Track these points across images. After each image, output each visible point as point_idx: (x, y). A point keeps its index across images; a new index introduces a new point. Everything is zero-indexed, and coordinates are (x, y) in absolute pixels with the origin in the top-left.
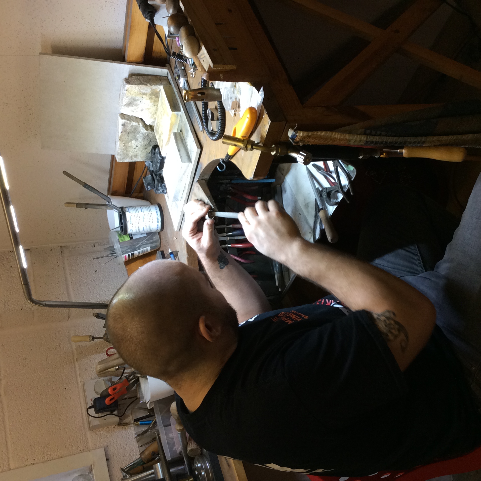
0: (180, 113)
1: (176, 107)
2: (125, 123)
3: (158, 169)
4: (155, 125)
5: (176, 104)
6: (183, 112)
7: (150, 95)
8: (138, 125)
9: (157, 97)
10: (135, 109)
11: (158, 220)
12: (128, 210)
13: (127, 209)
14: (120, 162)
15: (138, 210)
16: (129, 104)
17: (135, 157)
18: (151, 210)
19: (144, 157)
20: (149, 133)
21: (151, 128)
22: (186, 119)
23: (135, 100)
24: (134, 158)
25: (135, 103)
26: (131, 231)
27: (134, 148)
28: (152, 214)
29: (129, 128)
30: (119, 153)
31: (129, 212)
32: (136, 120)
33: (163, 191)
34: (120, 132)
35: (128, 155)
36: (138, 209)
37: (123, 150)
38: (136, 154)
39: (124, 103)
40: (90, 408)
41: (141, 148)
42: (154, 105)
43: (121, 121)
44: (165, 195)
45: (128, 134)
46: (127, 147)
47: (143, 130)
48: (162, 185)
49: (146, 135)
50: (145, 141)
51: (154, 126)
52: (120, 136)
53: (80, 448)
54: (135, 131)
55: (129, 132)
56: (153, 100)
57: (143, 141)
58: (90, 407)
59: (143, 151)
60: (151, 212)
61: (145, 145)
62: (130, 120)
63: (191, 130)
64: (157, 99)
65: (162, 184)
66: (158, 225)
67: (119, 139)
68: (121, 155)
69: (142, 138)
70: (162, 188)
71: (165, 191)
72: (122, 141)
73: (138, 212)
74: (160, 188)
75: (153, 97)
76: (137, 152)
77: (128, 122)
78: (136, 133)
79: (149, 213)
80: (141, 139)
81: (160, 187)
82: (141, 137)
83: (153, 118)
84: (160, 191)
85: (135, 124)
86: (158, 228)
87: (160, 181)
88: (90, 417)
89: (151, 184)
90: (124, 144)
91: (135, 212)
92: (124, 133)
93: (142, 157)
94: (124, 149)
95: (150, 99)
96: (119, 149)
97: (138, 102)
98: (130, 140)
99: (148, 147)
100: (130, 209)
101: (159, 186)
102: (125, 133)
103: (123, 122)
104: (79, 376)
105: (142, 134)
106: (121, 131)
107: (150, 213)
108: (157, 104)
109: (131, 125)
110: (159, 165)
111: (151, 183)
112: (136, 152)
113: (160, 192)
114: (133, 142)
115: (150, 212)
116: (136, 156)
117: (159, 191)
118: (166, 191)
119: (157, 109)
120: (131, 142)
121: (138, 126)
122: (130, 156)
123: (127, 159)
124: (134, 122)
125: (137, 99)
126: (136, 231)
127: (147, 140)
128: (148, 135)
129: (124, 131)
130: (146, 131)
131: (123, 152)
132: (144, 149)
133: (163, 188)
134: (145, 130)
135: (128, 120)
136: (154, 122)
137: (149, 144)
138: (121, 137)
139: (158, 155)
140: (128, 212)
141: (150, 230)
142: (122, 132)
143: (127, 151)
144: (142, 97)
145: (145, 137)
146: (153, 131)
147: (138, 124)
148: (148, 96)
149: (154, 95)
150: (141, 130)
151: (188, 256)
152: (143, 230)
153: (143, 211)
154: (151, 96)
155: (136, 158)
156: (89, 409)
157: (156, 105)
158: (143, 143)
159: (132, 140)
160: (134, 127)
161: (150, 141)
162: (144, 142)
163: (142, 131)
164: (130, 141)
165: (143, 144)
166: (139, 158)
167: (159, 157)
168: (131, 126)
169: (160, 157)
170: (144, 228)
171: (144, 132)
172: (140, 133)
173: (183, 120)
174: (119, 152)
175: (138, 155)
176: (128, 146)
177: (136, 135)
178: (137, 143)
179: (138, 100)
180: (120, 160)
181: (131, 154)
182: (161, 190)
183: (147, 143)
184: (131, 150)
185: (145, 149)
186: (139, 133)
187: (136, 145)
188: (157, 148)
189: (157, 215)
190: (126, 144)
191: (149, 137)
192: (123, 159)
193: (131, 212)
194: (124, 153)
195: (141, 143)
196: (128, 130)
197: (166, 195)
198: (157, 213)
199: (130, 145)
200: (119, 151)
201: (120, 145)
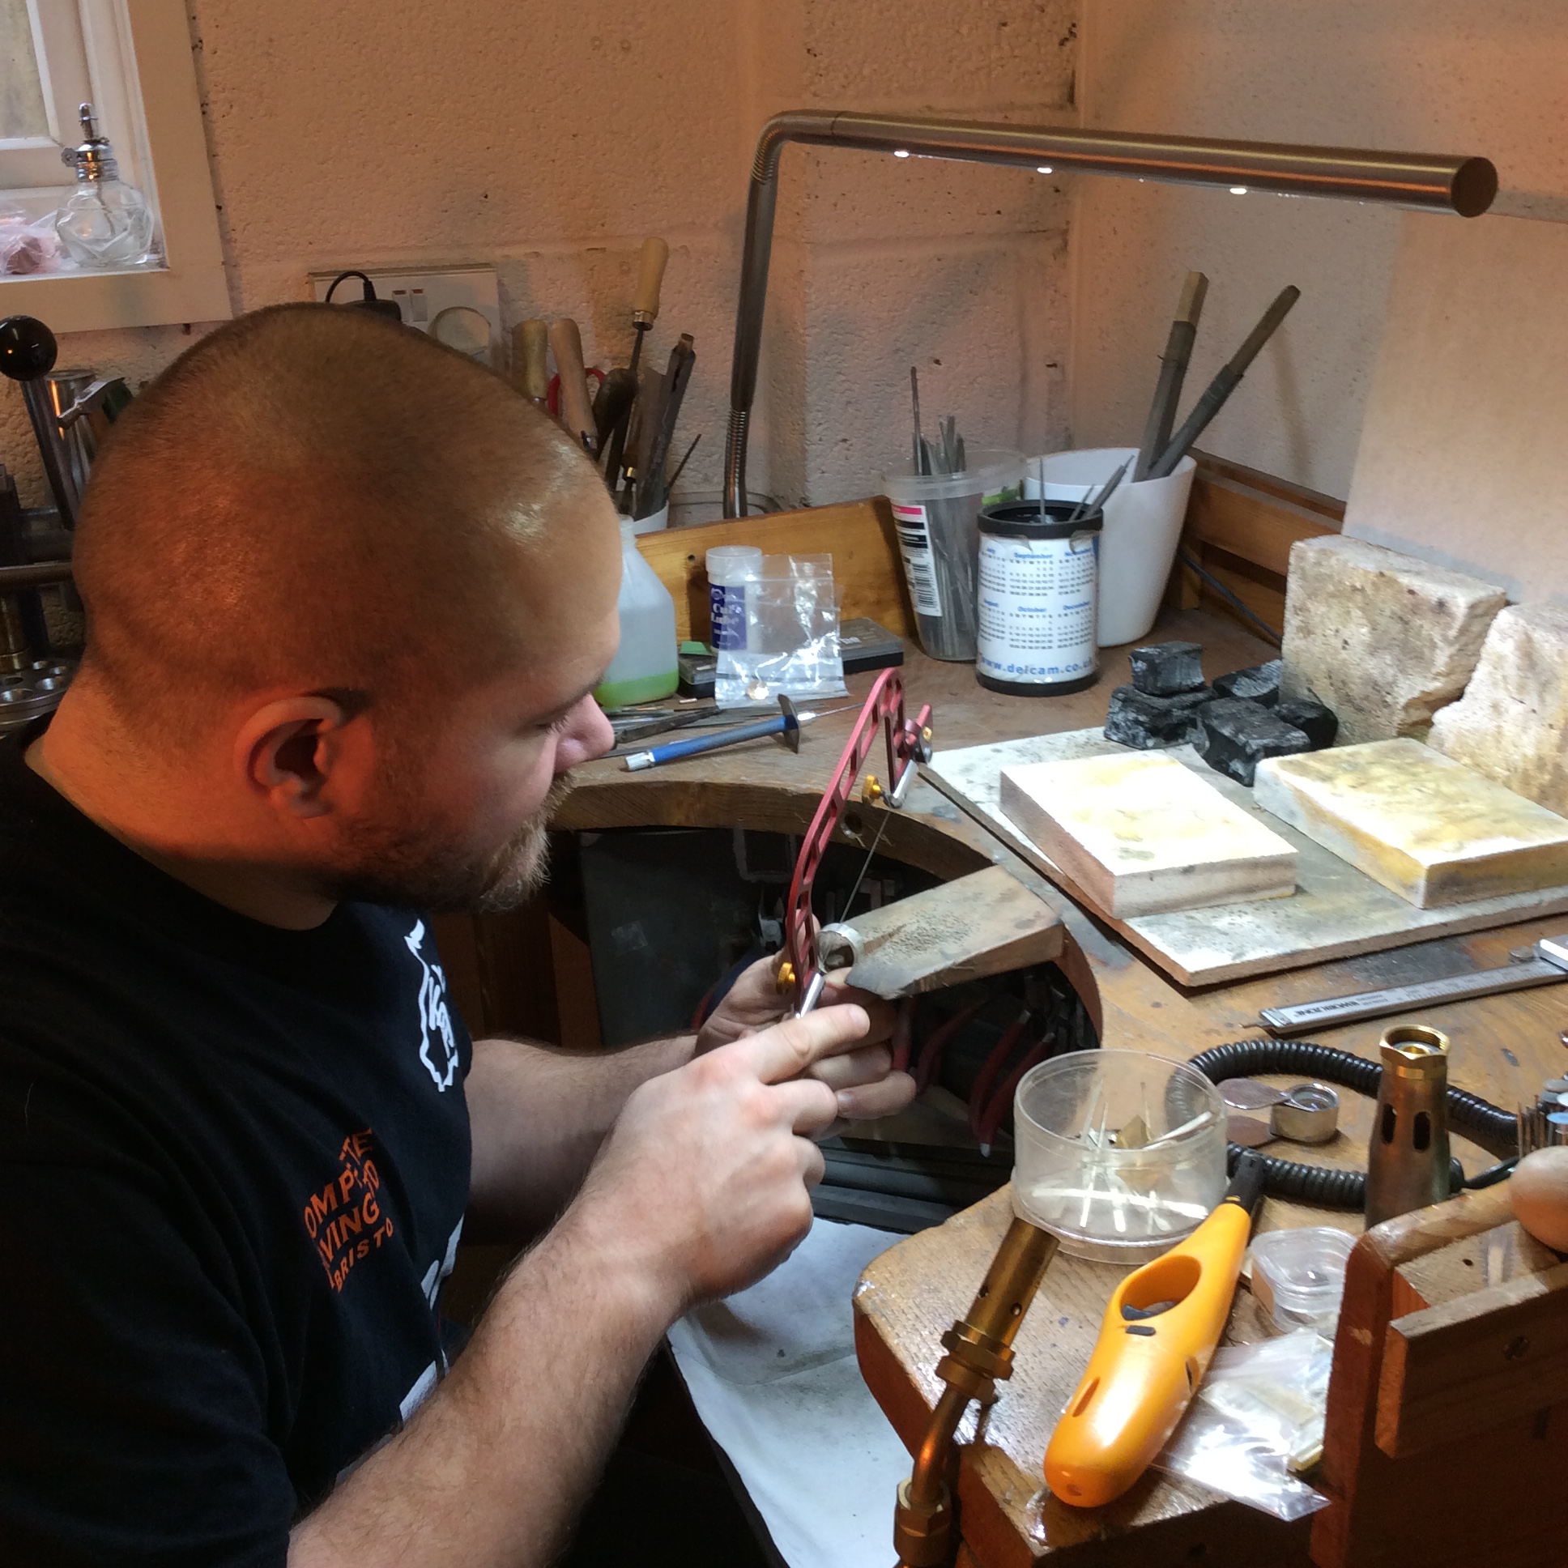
0: (1418, 900)
1: (1456, 889)
2: (1451, 615)
3: (1215, 723)
4: (1426, 751)
5: (1472, 892)
6: (1413, 925)
7: (1558, 767)
8: (1434, 671)
9: (1543, 792)
10: (1504, 677)
11: (1019, 670)
12: (1077, 550)
13: (1084, 544)
14: (1292, 554)
15: (1072, 592)
16: (1529, 656)
17: (1303, 625)
18: (1065, 646)
19: (1298, 663)
20: (1392, 714)
21: (1418, 727)
22: (1373, 933)
23: (1544, 687)
24: (1300, 618)
25: (1532, 685)
26: (990, 550)
27: (1337, 631)
28: (1050, 647)
29: (1427, 626)
30: (1330, 558)
31: (1067, 554)
32: (1459, 670)
33: (1116, 726)
34: (1416, 583)
35: (1312, 595)
36: (1078, 591)
37: (1337, 578)
38: (1314, 634)
39: (1538, 635)
40: (365, 285)
41: (1336, 659)
42: (1512, 769)
43: (1460, 601)
44: (1102, 729)
45: (1401, 618)
46: (1349, 599)
47: (1410, 688)
48: (1142, 728)
49: (1389, 699)
50: (1362, 684)
51: (1424, 743)
52: (1396, 581)
53: (244, 229)
54: (1413, 655)
55: (1407, 623)
56: (1532, 773)
57: (1360, 678)
58: (368, 287)
59: (1323, 667)
60: (1060, 647)
61: (1343, 682)
62: (1464, 639)
63: (1303, 952)
64: (1535, 792)
65: (1147, 730)
66: (998, 666)
67: (1387, 573)
68: (1318, 564)
69: (1375, 673)
70: (1129, 723)
71: (1115, 734)
72: (1374, 584)
73: (1065, 590)
74: (1132, 716)
75: (1547, 777)
76: (1320, 639)
77: (1452, 633)
78: (1401, 657)
79: (1055, 638)
80: (1371, 671)
81: (1134, 715)
82: (1383, 673)
83: (1459, 750)
84: (1118, 713)
85: (1442, 658)
86: (990, 663)
87: (1162, 723)
88: (332, 282)
89: (1151, 679)
90: (1362, 590)
91: (1067, 580)
92: (1405, 602)
93: (1297, 653)
94: (1340, 582)
95: (1540, 759)
96: (1345, 563)
97: (1532, 701)
98: (1375, 621)
99: (1336, 692)
100: (1087, 559)
101: (1139, 711)
102: (1406, 606)
103: (1454, 609)
104: (529, 251)
105: (1391, 679)
106: (1416, 588)
107: (1055, 644)
108: (1515, 784)
109: (1436, 640)
110: (1227, 731)
111: (1156, 680)
112: (1324, 636)
113: (1114, 713)
114: (1364, 630)
115: (1060, 641)
116: (1306, 631)
117: (1121, 710)
118: (1115, 738)
119: (1491, 777)
120: (1364, 621)
121: (1428, 669)
122: (1309, 605)
123: (1301, 587)
124: (1451, 657)
125: (1548, 698)
126: (984, 570)
127: (1367, 698)
128: (1386, 705)
129: (1415, 604)
130: (1402, 701)
131: (1331, 577)
132: (1330, 671)
133: (1130, 729)
134: (1410, 697)
135: (1463, 631)
136: (1441, 745)
137: (1348, 699)
138: (1392, 582)
139: (1265, 741)
140: (1070, 551)
141: (985, 629)
142: (1411, 592)
143: (1333, 596)
144: (1551, 726)
145: (1379, 691)
146: (1402, 734)
147: (1439, 674)
148: (1551, 753)
149: (1553, 785)
150: (1409, 679)
151: (791, 792)
152: (986, 602)
153: (1068, 611)
154: (1550, 767)
155: (1300, 629)
156: (362, 281)
157: (1508, 777)
158: (1355, 672)
159: (1374, 629)
160: (1427, 651)
161: (1360, 710)
162: (1358, 680)
163: (1408, 682)
164: (1370, 622)
165: (1352, 672)
166: (1297, 642)
167: (1255, 744)
168: (1432, 640)
169: (1254, 747)
170: (992, 607)
171: (1402, 693)
172: (1399, 675)
173: (1376, 916)
174: (1333, 561)
175: (1309, 639)
176: (1350, 605)
177: (1390, 654)
178: (1359, 649)
179: (1542, 701)
180: (1297, 556)
181: (1317, 609)
182: (1119, 718)
183: (1352, 690)
184: (1333, 615)
185: (1330, 677)
186: (1398, 666)
187: (1349, 641)
188: (1307, 740)
189: (1042, 671)
190: (1359, 597)
191: (1375, 708)
192: (1299, 571)
193: (1067, 561)
194: (1321, 578)
195: (1358, 665)
196: (1419, 622)
197: (1098, 732)
198: (1052, 669)
199: (1353, 614)
200: (1338, 560)
201: (1361, 571)
